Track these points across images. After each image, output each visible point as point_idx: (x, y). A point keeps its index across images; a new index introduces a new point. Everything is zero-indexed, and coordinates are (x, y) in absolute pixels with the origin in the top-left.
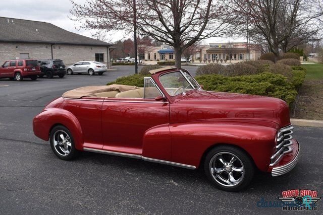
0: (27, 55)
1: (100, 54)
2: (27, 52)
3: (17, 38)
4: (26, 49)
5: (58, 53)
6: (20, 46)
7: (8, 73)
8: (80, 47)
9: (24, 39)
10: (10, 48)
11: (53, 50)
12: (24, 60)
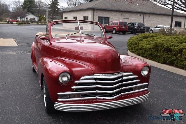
0: (127, 19)
1: (179, 22)
2: (127, 17)
3: (122, 9)
4: (127, 15)
5: (147, 19)
6: (124, 14)
7: (110, 29)
8: (164, 16)
9: (126, 10)
10: (117, 14)
11: (145, 17)
12: (118, 22)
